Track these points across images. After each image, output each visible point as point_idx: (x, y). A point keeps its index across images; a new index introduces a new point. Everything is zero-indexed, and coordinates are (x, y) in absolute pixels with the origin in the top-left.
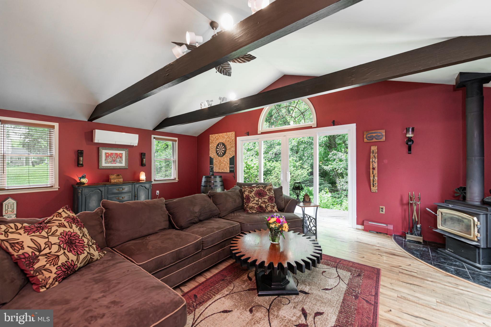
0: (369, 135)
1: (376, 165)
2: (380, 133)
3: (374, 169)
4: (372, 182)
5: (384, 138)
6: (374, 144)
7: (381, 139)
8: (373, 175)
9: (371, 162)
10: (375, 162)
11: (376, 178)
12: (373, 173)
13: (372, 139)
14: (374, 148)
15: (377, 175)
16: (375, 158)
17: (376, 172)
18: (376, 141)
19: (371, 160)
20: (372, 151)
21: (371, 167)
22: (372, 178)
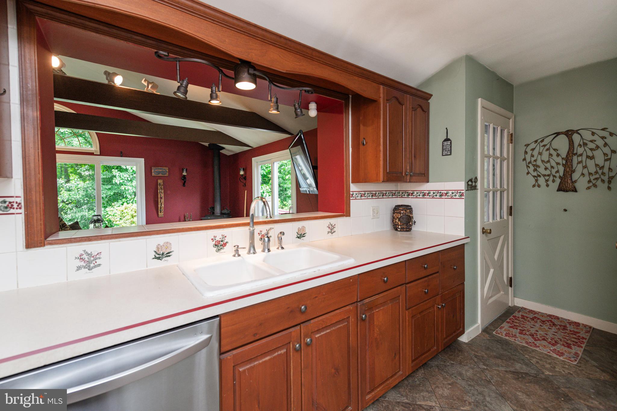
0: (156, 170)
1: (163, 195)
2: (164, 170)
3: (161, 198)
4: (159, 209)
5: (168, 174)
6: (160, 178)
7: (165, 174)
8: (160, 203)
9: (159, 193)
10: (162, 193)
11: (163, 205)
12: (161, 202)
13: (159, 174)
14: (160, 181)
15: (163, 203)
16: (162, 189)
17: (163, 200)
18: (162, 175)
19: (159, 191)
20: (158, 183)
21: (159, 196)
22: (159, 206)
